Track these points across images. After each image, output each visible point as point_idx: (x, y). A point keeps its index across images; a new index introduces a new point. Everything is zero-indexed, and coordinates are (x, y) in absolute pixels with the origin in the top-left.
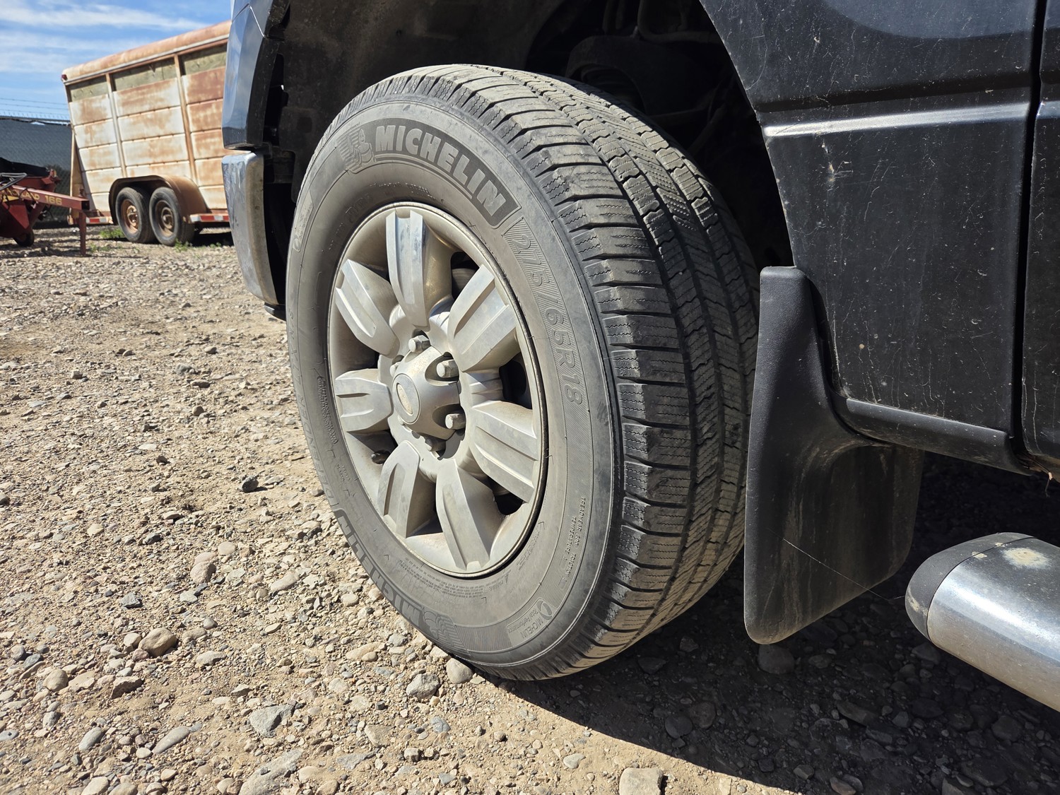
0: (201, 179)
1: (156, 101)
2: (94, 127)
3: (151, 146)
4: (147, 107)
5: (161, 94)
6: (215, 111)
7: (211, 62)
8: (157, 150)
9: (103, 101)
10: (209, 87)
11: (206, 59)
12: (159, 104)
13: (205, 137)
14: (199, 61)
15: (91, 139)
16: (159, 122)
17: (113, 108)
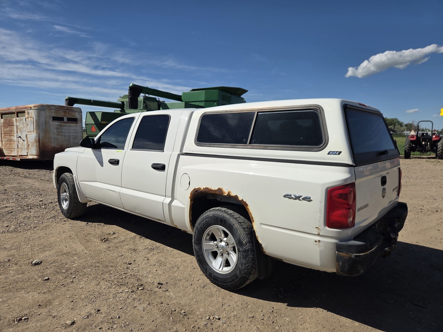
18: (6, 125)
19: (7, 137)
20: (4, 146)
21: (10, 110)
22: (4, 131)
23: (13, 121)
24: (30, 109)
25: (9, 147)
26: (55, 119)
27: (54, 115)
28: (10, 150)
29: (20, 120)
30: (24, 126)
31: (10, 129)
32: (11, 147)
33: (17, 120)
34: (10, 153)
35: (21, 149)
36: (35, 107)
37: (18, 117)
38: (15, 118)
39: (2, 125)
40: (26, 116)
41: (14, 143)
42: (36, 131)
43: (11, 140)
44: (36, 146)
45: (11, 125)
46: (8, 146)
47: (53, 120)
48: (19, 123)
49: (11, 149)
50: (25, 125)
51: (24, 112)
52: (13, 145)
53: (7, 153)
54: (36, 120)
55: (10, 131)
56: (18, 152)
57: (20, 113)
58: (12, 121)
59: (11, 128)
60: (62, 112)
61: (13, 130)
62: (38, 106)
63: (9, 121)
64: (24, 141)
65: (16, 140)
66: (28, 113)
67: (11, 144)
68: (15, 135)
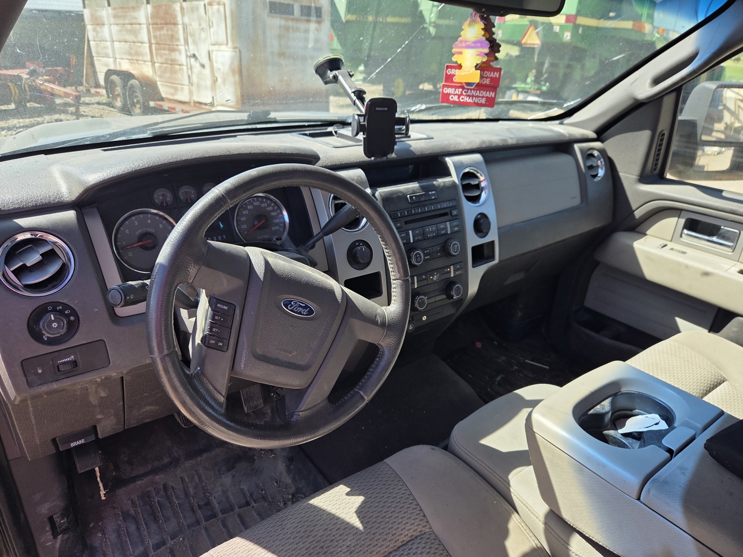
0: (158, 76)
1: (133, 18)
2: (98, 28)
3: (130, 48)
4: (128, 21)
5: (136, 14)
6: (165, 32)
8: (133, 51)
9: (103, 12)
10: (162, 16)
12: (135, 21)
13: (160, 49)
15: (96, 36)
16: (135, 33)
17: (108, 17)
18: (159, 23)
19: (165, 52)
20: (159, 74)
22: (155, 37)
23: (174, 10)
25: (170, 78)
26: (274, 8)
28: (173, 87)
29: (193, 10)
30: (201, 27)
31: (170, 33)
32: (174, 79)
33: (184, 8)
34: (173, 95)
35: (199, 86)
38: (179, 4)
39: (150, 21)
41: (180, 69)
42: (233, 42)
43: (173, 62)
44: (235, 83)
45: (170, 21)
46: (168, 75)
47: (271, 12)
48: (189, 18)
49: (174, 85)
50: (204, 25)
52: (179, 75)
53: (167, 94)
54: (232, 13)
55: (169, 39)
56: (191, 92)
58: (172, 12)
59: (172, 30)
61: (176, 36)
63: (166, 13)
64: (203, 66)
65: (185, 63)
67: (175, 72)
68: (182, 48)
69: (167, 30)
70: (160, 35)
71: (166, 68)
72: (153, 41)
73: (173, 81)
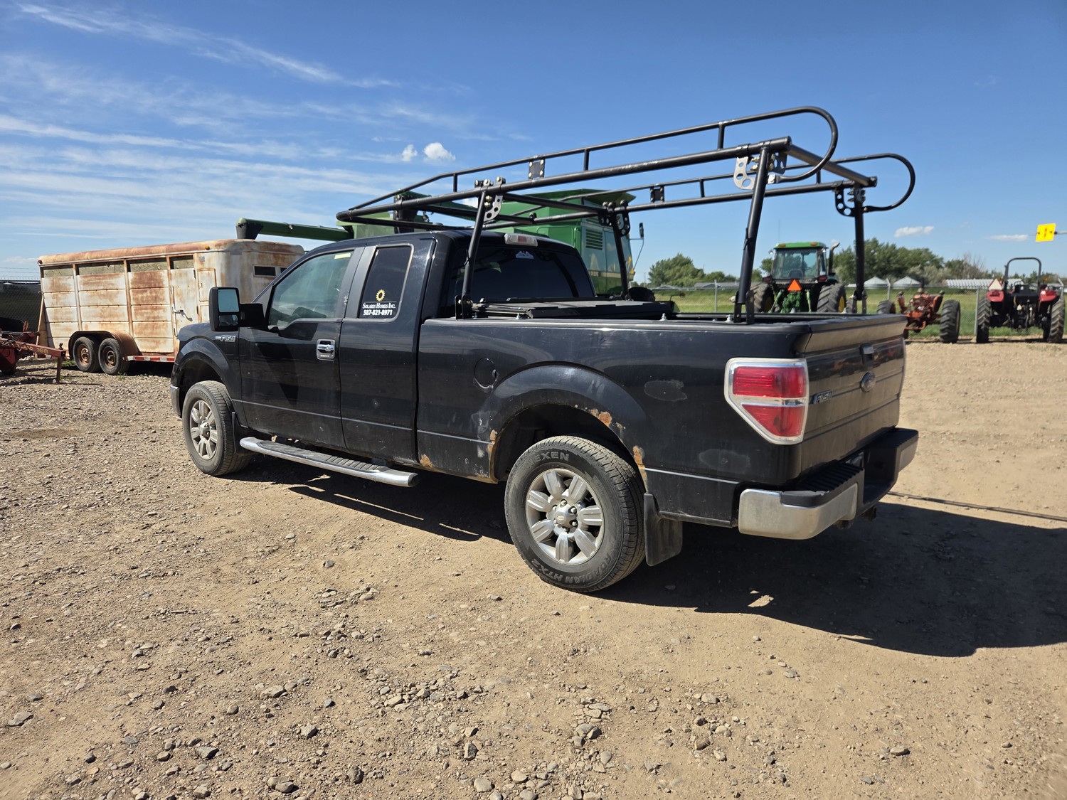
0: (136, 333)
1: (109, 285)
2: (60, 295)
3: (102, 311)
4: (102, 287)
5: (113, 281)
6: (149, 294)
7: (149, 266)
8: (106, 314)
9: (69, 280)
10: (146, 281)
11: (145, 264)
12: (111, 287)
13: (142, 309)
14: (140, 265)
15: (57, 302)
16: (110, 297)
17: (76, 284)
18: (142, 287)
19: (146, 311)
20: (137, 331)
21: (151, 253)
22: (136, 299)
23: (160, 276)
24: (206, 251)
25: (152, 333)
26: (260, 271)
27: (257, 263)
28: (154, 341)
29: (181, 275)
30: (190, 288)
31: (154, 294)
32: (156, 334)
33: (171, 274)
34: (154, 348)
36: (219, 245)
37: (172, 267)
38: (166, 271)
39: (131, 286)
40: (197, 265)
41: (164, 325)
43: (156, 320)
45: (155, 285)
46: (149, 331)
47: (256, 274)
48: (177, 282)
49: (156, 339)
50: (193, 286)
51: (191, 257)
52: (163, 330)
53: (147, 347)
54: (222, 275)
55: (152, 300)
57: (178, 259)
58: (158, 278)
59: (156, 293)
60: (272, 256)
61: (161, 297)
62: (225, 244)
63: (151, 278)
64: (190, 319)
65: (170, 319)
66: (202, 261)
67: (156, 328)
68: (168, 307)
69: (151, 293)
70: (142, 297)
71: (147, 325)
72: (132, 303)
73: (154, 336)
